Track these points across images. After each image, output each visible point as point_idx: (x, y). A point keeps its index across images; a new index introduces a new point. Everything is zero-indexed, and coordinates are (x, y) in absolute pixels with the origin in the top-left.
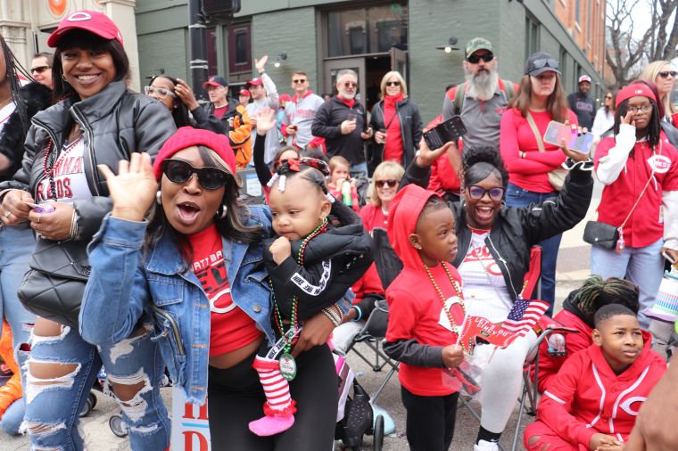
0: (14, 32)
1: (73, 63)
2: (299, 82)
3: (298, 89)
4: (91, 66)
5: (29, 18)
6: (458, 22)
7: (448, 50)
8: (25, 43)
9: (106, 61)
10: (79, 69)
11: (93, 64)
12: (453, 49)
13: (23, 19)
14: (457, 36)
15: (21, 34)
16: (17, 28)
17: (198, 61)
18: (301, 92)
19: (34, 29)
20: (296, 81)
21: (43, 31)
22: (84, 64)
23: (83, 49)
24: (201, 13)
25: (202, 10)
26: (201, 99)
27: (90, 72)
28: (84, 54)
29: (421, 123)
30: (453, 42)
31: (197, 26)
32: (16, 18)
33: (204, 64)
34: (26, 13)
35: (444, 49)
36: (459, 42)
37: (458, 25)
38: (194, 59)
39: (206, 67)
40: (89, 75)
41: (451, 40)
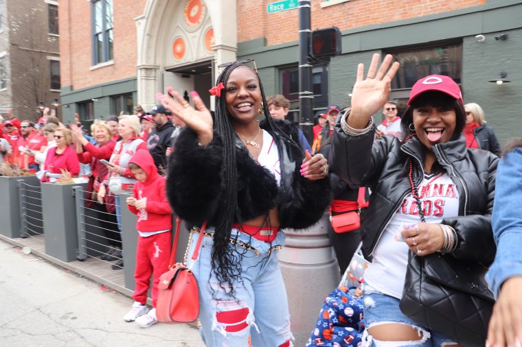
0: (149, 72)
1: (424, 118)
2: (391, 110)
3: (390, 115)
4: (440, 120)
5: (159, 62)
6: (509, 59)
7: (500, 82)
8: (155, 80)
9: (451, 117)
10: (430, 123)
11: (442, 119)
12: (504, 82)
13: (155, 63)
14: (507, 71)
15: (153, 73)
16: (151, 69)
17: (306, 92)
18: (391, 118)
19: (161, 70)
20: (388, 109)
21: (167, 70)
22: (434, 119)
23: (434, 106)
24: (310, 56)
25: (311, 53)
26: (307, 121)
27: (437, 126)
28: (434, 110)
29: (498, 144)
30: (503, 76)
31: (306, 65)
32: (151, 63)
33: (311, 94)
34: (157, 59)
35: (496, 81)
36: (508, 76)
37: (508, 62)
38: (303, 91)
39: (312, 97)
40: (437, 128)
41: (502, 74)
